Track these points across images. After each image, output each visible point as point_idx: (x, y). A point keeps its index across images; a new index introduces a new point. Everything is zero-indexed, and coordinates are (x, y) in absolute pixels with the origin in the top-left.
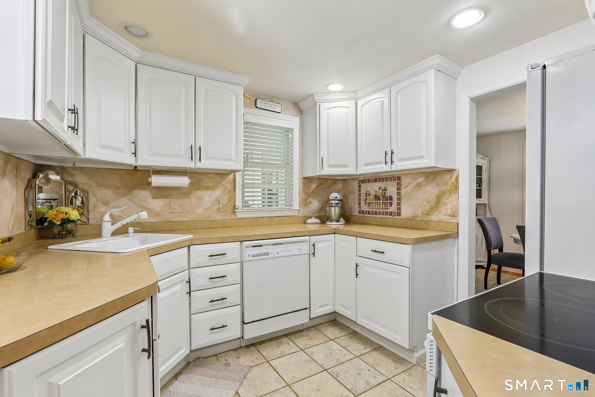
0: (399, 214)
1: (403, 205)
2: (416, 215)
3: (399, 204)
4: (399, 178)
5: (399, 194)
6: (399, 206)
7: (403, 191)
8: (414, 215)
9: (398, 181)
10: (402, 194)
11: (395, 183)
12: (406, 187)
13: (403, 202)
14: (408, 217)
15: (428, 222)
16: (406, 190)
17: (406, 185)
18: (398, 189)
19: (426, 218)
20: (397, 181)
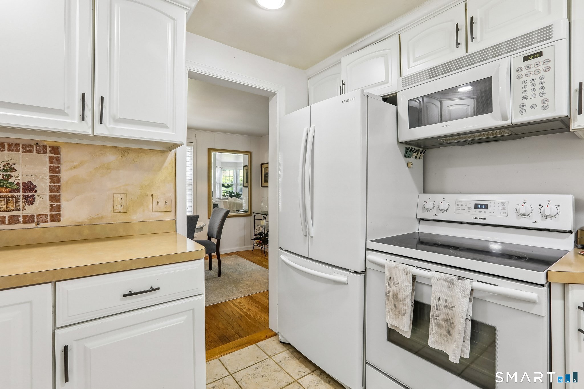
0: (55, 218)
1: (67, 200)
2: (100, 216)
3: (55, 198)
4: (55, 150)
5: (55, 179)
6: (56, 204)
7: (65, 175)
8: (95, 217)
9: (53, 155)
10: (63, 180)
11: (46, 158)
12: (74, 168)
13: (64, 195)
14: (80, 221)
15: (128, 224)
16: (74, 172)
17: (75, 164)
18: (54, 170)
19: (121, 218)
20: (48, 154)
